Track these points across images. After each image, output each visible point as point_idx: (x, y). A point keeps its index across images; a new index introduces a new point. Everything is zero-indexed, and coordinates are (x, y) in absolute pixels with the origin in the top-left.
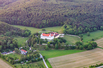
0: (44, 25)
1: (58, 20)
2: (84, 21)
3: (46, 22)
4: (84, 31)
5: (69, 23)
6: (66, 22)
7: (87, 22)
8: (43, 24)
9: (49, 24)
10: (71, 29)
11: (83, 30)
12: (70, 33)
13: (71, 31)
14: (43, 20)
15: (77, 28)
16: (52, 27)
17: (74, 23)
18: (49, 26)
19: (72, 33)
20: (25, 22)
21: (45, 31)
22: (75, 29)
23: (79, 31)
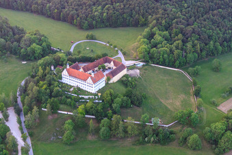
0: (94, 22)
1: (134, 8)
2: (205, 16)
3: (102, 14)
4: (204, 53)
5: (161, 24)
6: (154, 17)
7: (212, 20)
8: (93, 18)
9: (108, 19)
10: (164, 48)
11: (201, 50)
12: (162, 59)
13: (165, 56)
14: (94, 5)
15: (184, 42)
16: (115, 27)
17: (177, 23)
18: (108, 24)
19: (167, 60)
20: (50, 7)
21: (95, 39)
22: (177, 48)
23: (190, 55)
